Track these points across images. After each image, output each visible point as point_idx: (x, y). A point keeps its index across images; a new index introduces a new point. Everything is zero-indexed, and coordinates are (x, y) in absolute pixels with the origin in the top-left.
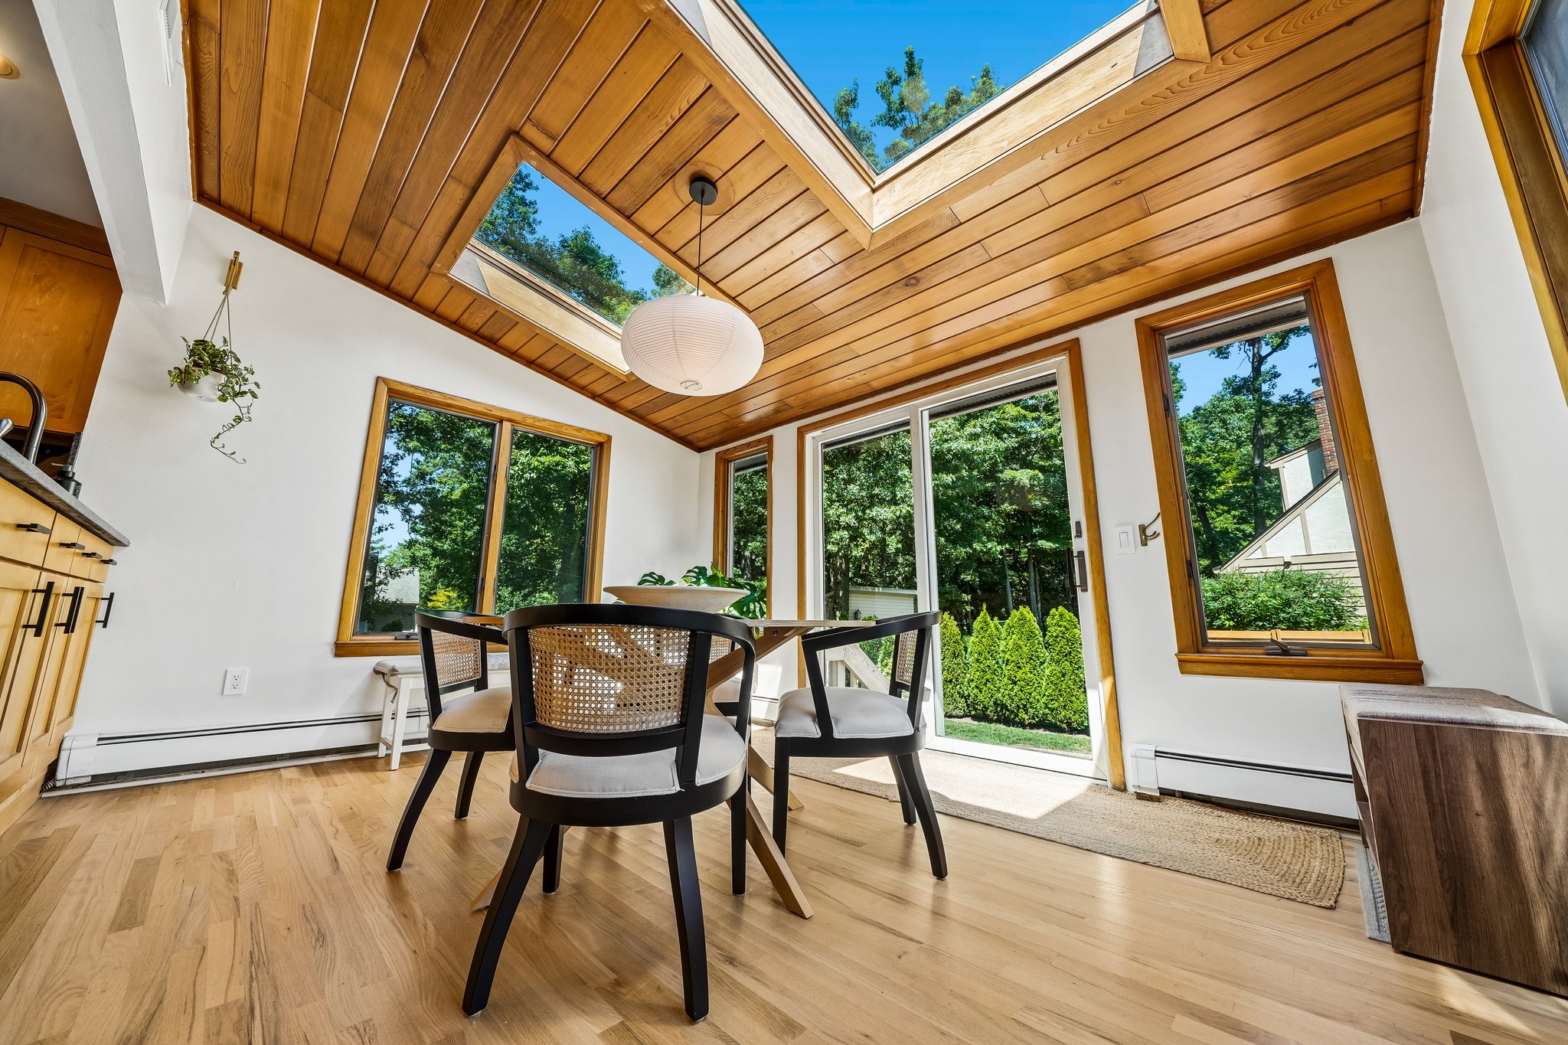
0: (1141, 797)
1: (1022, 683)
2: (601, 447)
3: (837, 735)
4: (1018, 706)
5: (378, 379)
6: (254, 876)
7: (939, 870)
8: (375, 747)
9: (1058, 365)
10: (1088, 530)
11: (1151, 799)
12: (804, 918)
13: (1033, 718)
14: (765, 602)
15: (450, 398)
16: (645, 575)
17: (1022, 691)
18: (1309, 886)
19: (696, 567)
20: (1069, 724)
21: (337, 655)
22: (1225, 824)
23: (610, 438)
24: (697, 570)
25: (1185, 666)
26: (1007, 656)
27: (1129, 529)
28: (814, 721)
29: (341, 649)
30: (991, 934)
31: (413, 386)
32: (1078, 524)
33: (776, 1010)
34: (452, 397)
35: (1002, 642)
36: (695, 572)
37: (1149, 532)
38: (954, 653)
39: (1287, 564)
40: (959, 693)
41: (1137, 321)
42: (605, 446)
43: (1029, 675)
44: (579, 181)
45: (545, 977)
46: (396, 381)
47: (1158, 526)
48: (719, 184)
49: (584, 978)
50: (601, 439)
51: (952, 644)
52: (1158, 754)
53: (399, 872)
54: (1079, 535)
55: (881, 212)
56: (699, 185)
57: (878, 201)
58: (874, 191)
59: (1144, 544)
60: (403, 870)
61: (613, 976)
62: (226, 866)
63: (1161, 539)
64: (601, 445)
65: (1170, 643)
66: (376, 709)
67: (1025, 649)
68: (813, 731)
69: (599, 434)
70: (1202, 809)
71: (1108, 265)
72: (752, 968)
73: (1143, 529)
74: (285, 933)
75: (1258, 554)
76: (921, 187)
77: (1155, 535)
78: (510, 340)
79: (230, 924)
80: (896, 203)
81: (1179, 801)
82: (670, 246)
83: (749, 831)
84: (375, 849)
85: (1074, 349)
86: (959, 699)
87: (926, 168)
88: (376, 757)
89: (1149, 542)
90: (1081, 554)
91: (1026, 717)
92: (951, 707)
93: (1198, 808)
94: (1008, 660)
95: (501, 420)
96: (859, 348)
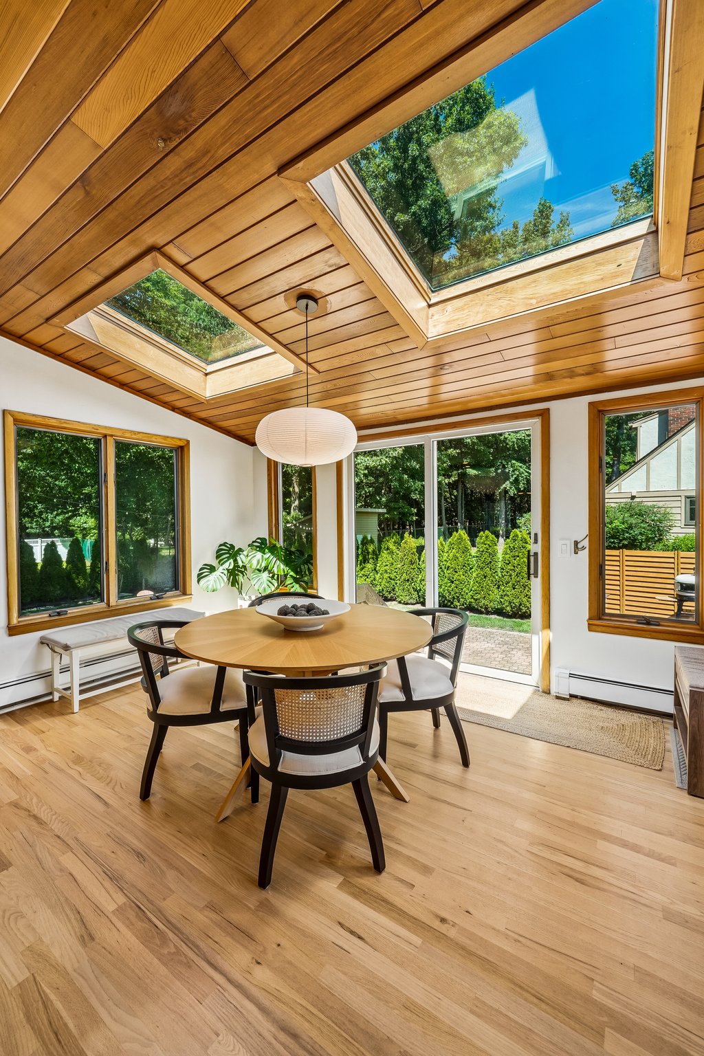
0: (558, 698)
1: (457, 582)
2: (182, 449)
3: (414, 699)
4: (454, 598)
5: (4, 411)
6: (54, 817)
7: (466, 763)
8: (51, 694)
9: (532, 427)
10: (542, 540)
11: (564, 699)
12: (406, 802)
13: (463, 605)
15: (65, 423)
16: (221, 545)
17: (457, 587)
18: (650, 757)
19: (258, 539)
20: (486, 609)
21: (10, 635)
22: (604, 715)
23: (188, 442)
24: (259, 541)
25: (591, 627)
26: (448, 564)
27: (568, 542)
28: (401, 691)
29: (13, 631)
30: (503, 801)
31: (34, 415)
32: (536, 535)
33: (416, 860)
34: (66, 421)
35: (445, 554)
36: (258, 542)
37: (580, 546)
38: (411, 561)
39: (633, 498)
40: (413, 588)
41: (589, 403)
42: (186, 449)
43: (462, 576)
44: (205, 285)
45: (289, 859)
46: (19, 412)
47: (586, 543)
48: (319, 301)
49: (309, 856)
50: (181, 444)
51: (410, 555)
52: (571, 675)
53: (149, 800)
54: (536, 541)
55: (435, 326)
56: (304, 302)
57: (432, 316)
58: (430, 306)
59: (576, 553)
60: (151, 799)
61: (324, 853)
62: (27, 813)
63: (587, 551)
64: (182, 448)
65: (585, 614)
66: (47, 667)
67: (460, 559)
68: (401, 697)
69: (180, 439)
70: (592, 705)
71: (579, 370)
72: (393, 837)
73: (576, 543)
75: (616, 490)
77: (583, 548)
78: (110, 370)
80: (448, 323)
81: (580, 701)
82: (268, 331)
84: (118, 784)
85: (545, 415)
86: (413, 592)
89: (579, 552)
90: (536, 554)
91: (458, 604)
92: (408, 597)
93: (590, 705)
94: (448, 567)
95: (105, 436)
96: (394, 398)
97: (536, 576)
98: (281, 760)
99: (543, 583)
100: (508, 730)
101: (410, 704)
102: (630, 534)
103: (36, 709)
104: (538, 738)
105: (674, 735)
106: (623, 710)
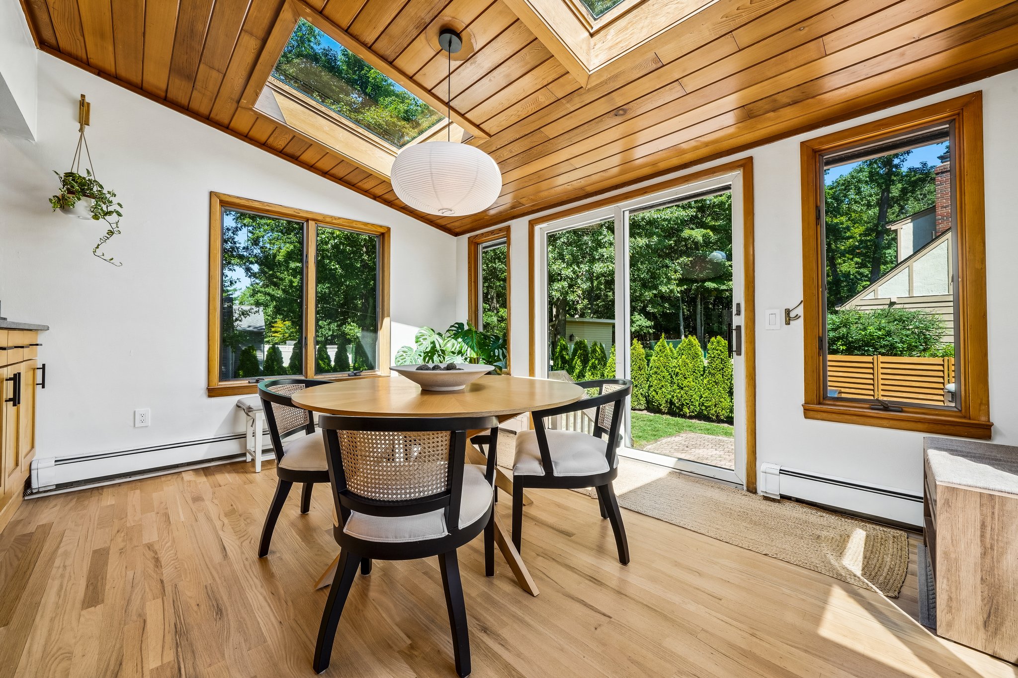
0: (766, 498)
1: (687, 389)
2: (384, 235)
3: (556, 474)
4: (683, 404)
5: (211, 193)
6: (172, 562)
7: (624, 559)
8: (244, 455)
9: (735, 178)
10: (745, 310)
11: (773, 500)
12: (533, 596)
13: (693, 412)
14: (506, 348)
15: (267, 205)
17: (686, 394)
18: (882, 578)
19: (456, 323)
20: (717, 416)
21: (210, 396)
22: (825, 523)
23: (389, 229)
24: (457, 325)
25: (808, 413)
26: (677, 370)
27: (777, 311)
28: (540, 464)
29: (212, 392)
30: (657, 611)
31: (238, 198)
32: (738, 305)
33: (514, 669)
34: (269, 204)
35: (674, 360)
36: (455, 327)
37: (792, 315)
38: (639, 367)
39: (892, 304)
40: (642, 394)
41: (802, 143)
42: (386, 236)
43: (692, 383)
44: (349, 33)
45: (366, 643)
46: (225, 194)
47: (800, 311)
48: (464, 34)
49: (390, 643)
50: (382, 231)
51: (639, 361)
52: (782, 472)
53: (267, 557)
54: (738, 313)
55: (597, 56)
56: (447, 36)
57: (595, 45)
58: (592, 35)
59: (788, 323)
60: (269, 557)
61: (409, 642)
62: (153, 555)
63: (801, 320)
64: (383, 234)
65: (800, 397)
66: (241, 429)
67: (690, 365)
68: (540, 471)
69: (381, 226)
70: (809, 510)
71: (784, 99)
72: (499, 635)
73: (788, 312)
74: (195, 608)
75: (871, 296)
76: (631, 34)
77: (797, 317)
78: (307, 157)
79: (160, 601)
80: (610, 48)
81: (793, 504)
82: (425, 85)
83: (496, 536)
84: (249, 539)
85: (747, 166)
86: (641, 398)
87: (636, 16)
88: (245, 462)
89: (791, 322)
90: (739, 328)
91: (688, 411)
92: (636, 403)
93: (806, 509)
94: (678, 373)
95: (307, 220)
96: (577, 163)
97: (739, 354)
98: (348, 520)
99: (747, 360)
100: (692, 529)
101: (549, 481)
102: (889, 341)
103: (229, 466)
104: (728, 541)
105: (923, 555)
106: (852, 519)
